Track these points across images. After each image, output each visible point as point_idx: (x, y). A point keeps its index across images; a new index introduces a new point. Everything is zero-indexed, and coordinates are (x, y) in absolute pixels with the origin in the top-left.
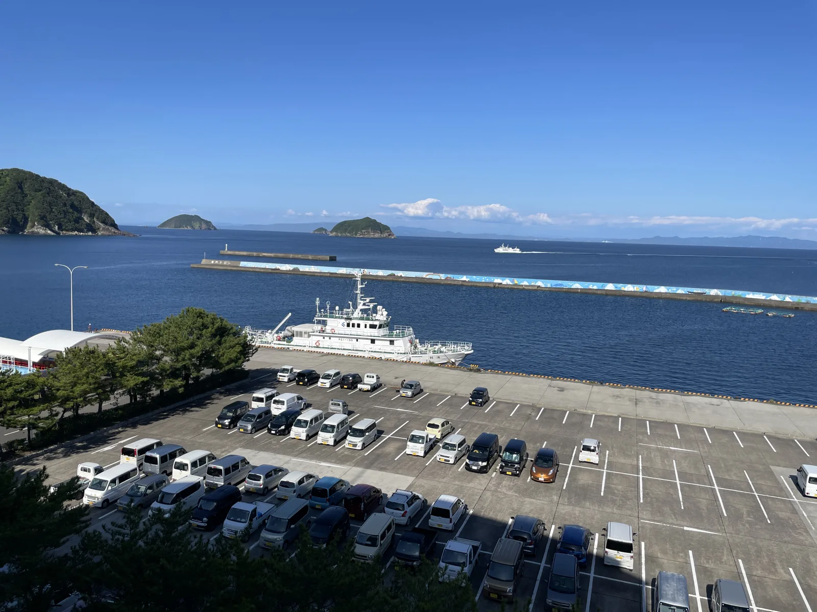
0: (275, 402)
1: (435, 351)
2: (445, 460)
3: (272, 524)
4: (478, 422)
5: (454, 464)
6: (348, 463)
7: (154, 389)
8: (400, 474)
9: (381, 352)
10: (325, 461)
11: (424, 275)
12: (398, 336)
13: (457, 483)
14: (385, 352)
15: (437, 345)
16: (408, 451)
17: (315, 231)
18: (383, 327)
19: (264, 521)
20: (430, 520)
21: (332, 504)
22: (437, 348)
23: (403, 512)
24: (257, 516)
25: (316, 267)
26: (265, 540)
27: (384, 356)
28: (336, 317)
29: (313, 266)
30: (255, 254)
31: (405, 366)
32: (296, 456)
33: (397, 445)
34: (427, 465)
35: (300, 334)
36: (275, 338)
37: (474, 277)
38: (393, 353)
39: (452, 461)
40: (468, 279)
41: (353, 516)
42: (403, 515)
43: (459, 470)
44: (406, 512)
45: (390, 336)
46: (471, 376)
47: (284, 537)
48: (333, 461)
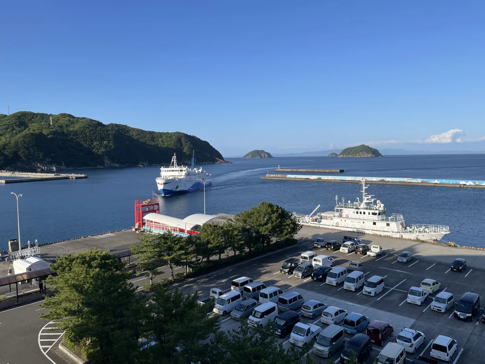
0: (315, 260)
1: (420, 231)
2: (438, 310)
3: (321, 339)
4: (461, 284)
5: (445, 313)
6: (366, 305)
7: (247, 248)
8: (404, 316)
9: (380, 231)
10: (350, 301)
11: (405, 180)
12: (392, 220)
13: (448, 327)
14: (384, 231)
15: (421, 227)
16: (409, 300)
17: (329, 155)
18: (381, 214)
19: (315, 337)
20: (431, 352)
21: (359, 332)
22: (422, 229)
23: (410, 344)
24: (311, 333)
25: (332, 177)
26: (317, 350)
27: (383, 234)
28: (349, 208)
29: (330, 176)
30: (295, 170)
31: (399, 241)
32: (330, 296)
33: (400, 295)
34: (424, 311)
35: (326, 218)
36: (311, 220)
37: (444, 180)
38: (389, 232)
39: (443, 311)
40: (439, 182)
41: (374, 341)
42: (411, 346)
43: (449, 317)
44: (412, 344)
45: (387, 220)
46: (450, 250)
47: (329, 350)
48: (355, 302)
